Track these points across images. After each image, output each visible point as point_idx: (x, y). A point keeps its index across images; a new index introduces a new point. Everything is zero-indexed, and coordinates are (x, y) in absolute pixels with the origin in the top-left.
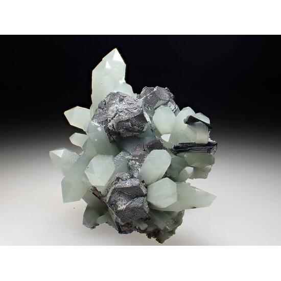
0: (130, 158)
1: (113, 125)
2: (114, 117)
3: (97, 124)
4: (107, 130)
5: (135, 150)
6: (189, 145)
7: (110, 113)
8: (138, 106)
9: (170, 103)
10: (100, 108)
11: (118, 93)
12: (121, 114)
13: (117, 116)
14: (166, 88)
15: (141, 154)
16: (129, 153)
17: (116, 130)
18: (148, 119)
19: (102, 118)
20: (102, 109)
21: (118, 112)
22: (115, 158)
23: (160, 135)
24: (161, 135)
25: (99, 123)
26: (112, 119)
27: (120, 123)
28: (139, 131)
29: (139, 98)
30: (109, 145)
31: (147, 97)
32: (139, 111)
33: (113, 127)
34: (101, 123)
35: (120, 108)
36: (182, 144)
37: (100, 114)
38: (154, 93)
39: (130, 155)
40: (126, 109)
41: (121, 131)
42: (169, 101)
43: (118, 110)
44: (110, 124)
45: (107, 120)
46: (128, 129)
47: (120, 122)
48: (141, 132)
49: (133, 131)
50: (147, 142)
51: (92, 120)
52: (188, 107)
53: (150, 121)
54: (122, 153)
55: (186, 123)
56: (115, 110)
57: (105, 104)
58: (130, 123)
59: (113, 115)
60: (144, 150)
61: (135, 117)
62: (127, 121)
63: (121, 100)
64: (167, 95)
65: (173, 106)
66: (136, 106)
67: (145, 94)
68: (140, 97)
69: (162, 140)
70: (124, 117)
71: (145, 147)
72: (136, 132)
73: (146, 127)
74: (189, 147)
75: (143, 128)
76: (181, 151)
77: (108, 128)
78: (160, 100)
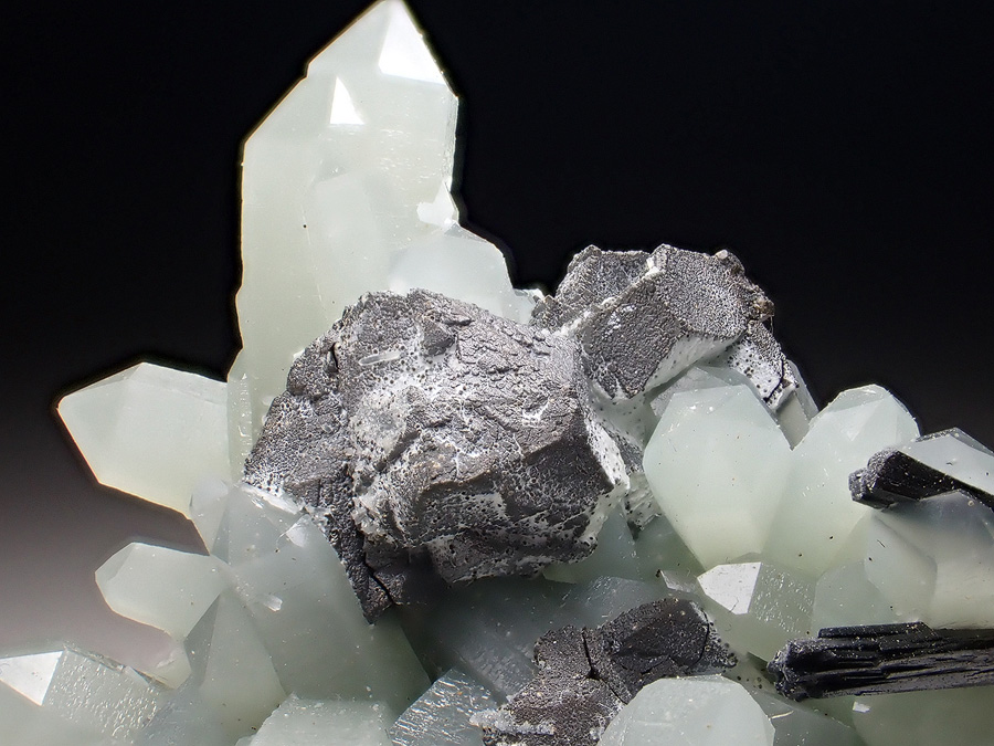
0: (501, 725)
1: (387, 509)
2: (396, 455)
3: (278, 500)
4: (348, 538)
5: (531, 672)
6: (884, 643)
7: (367, 429)
8: (547, 385)
9: (746, 350)
10: (296, 389)
11: (417, 297)
12: (439, 438)
13: (414, 449)
14: (723, 254)
15: (571, 703)
16: (489, 686)
17: (408, 544)
18: (612, 466)
19: (317, 461)
20: (315, 400)
21: (419, 425)
22: (402, 724)
23: (692, 567)
24: (701, 571)
25: (294, 492)
26: (382, 468)
27: (433, 497)
28: (553, 545)
29: (548, 324)
30: (364, 640)
31: (601, 319)
32: (555, 418)
33: (389, 522)
34: (308, 492)
35: (432, 396)
36: (836, 634)
37: (302, 436)
38: (648, 289)
39: (499, 699)
40: (472, 407)
41: (440, 542)
42: (743, 337)
43: (418, 413)
44: (367, 501)
45: (345, 474)
46: (482, 536)
47: (437, 491)
48: (566, 547)
49: (517, 544)
50: (607, 616)
51: (249, 467)
52: (872, 390)
53: (626, 479)
54: (443, 692)
55: (867, 499)
56: (403, 410)
57: (333, 370)
58: (497, 498)
59: (388, 442)
60: (593, 675)
61: (532, 459)
62: (483, 483)
63: (439, 346)
64: (732, 303)
65: (767, 369)
66: (533, 386)
67: (589, 295)
68: (555, 317)
69: (706, 603)
70: (463, 457)
71: (597, 647)
72: (535, 550)
73: (598, 517)
74: (888, 655)
75: (581, 525)
76: (836, 685)
77: (356, 528)
78: (689, 334)
